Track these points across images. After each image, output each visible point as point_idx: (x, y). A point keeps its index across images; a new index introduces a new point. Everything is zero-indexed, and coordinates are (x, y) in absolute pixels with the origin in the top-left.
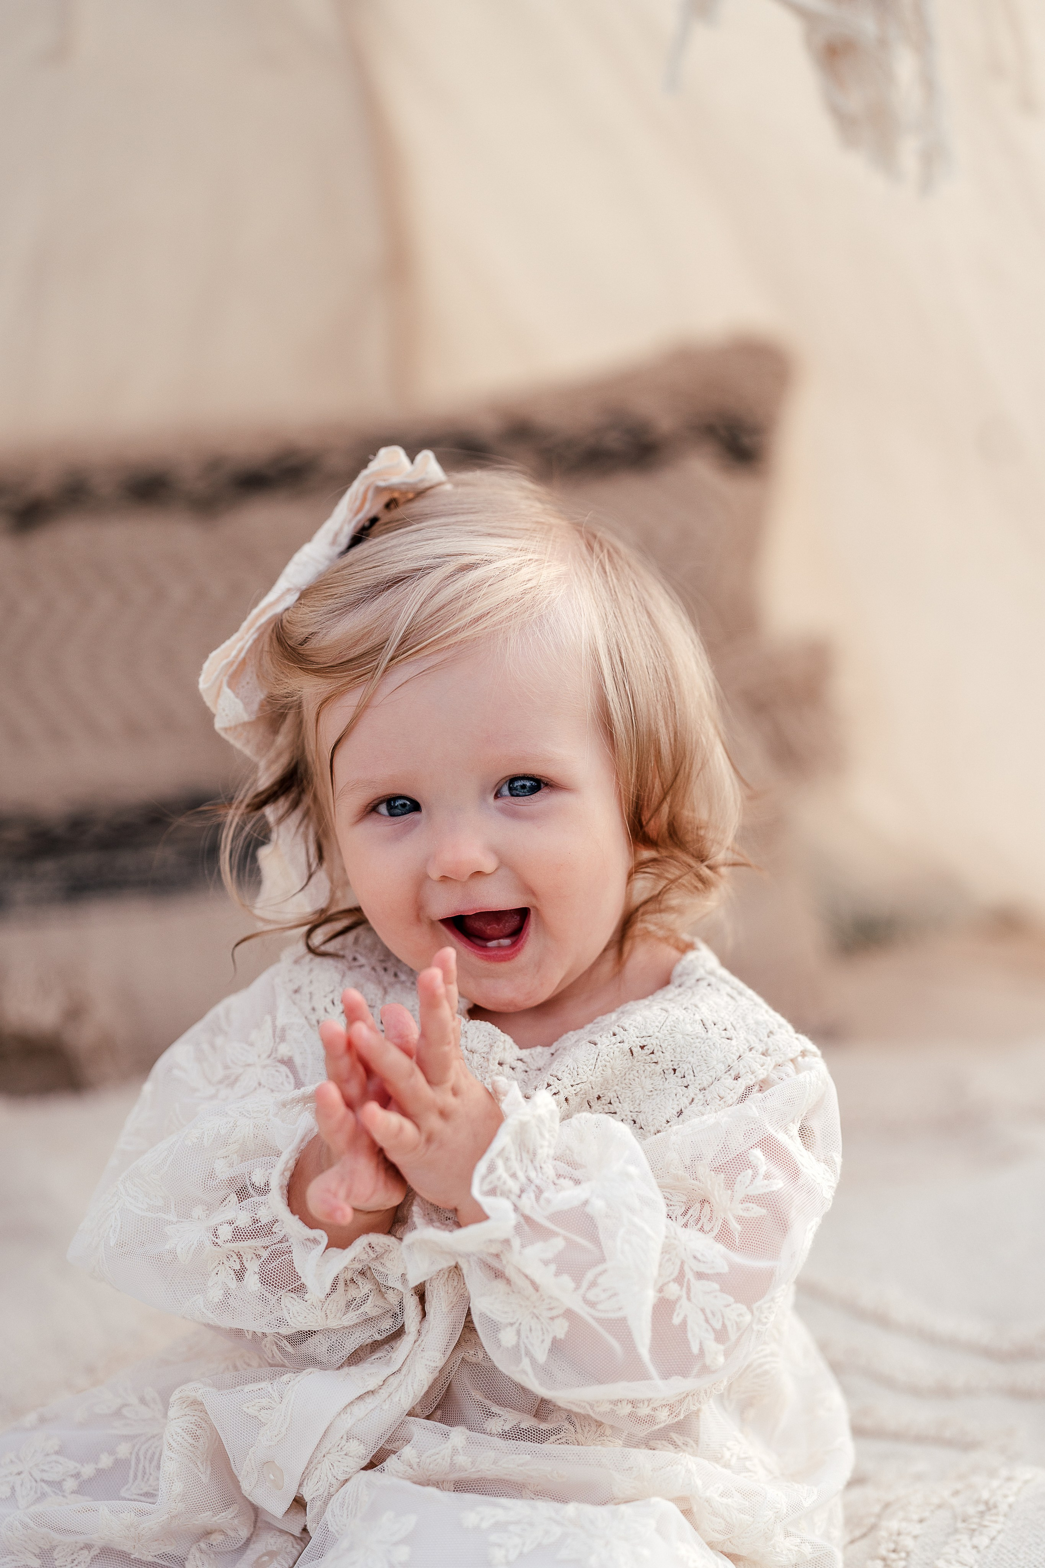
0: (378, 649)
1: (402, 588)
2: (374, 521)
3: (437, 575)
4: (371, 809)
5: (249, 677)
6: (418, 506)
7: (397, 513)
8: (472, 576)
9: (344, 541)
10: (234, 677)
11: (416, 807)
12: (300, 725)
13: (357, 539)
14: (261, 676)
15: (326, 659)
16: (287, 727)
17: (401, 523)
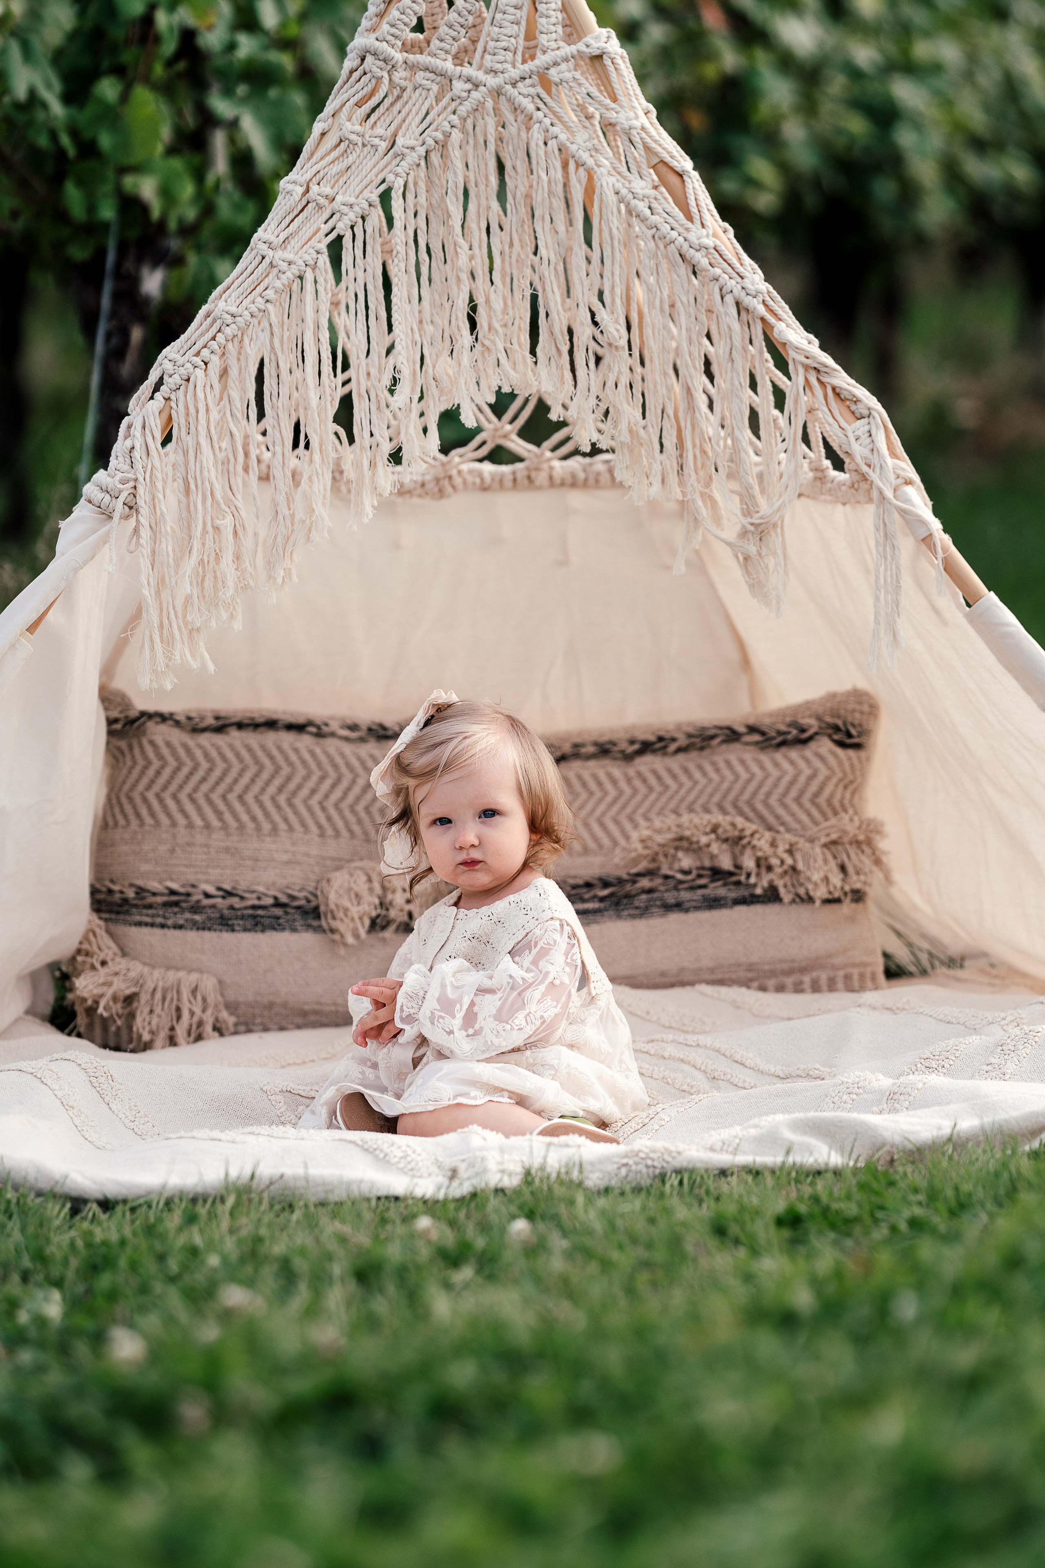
0: (437, 768)
1: (443, 746)
2: (432, 716)
3: (456, 741)
4: (434, 822)
5: (388, 777)
6: (449, 712)
7: (441, 715)
8: (468, 741)
9: (422, 725)
10: (383, 777)
11: (449, 821)
12: (407, 795)
13: (427, 723)
14: (393, 777)
15: (415, 772)
16: (402, 795)
17: (444, 719)
